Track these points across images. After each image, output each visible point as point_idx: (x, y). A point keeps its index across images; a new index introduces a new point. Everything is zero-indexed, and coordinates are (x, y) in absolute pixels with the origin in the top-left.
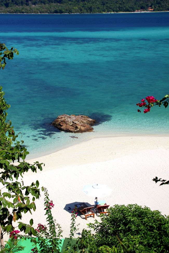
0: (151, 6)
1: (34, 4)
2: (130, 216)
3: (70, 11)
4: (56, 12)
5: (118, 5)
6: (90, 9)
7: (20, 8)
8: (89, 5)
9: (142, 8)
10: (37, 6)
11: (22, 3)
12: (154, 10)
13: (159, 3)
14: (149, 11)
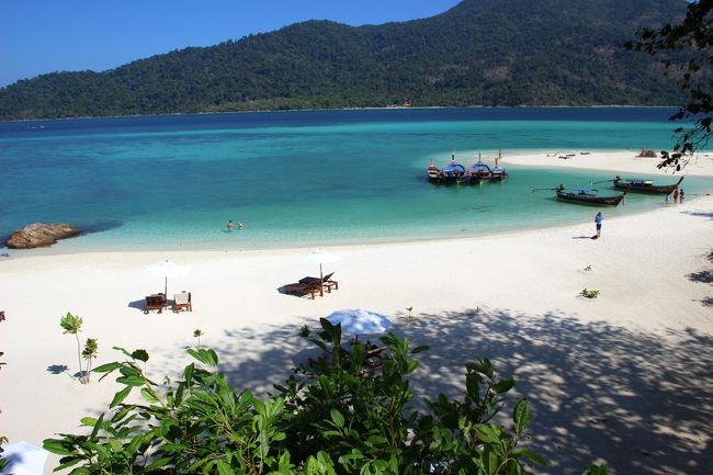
0: (408, 101)
1: (254, 100)
3: (300, 107)
4: (281, 108)
5: (364, 99)
6: (327, 104)
7: (232, 105)
8: (325, 99)
9: (396, 103)
10: (257, 102)
11: (237, 99)
12: (411, 106)
13: (418, 97)
14: (406, 106)
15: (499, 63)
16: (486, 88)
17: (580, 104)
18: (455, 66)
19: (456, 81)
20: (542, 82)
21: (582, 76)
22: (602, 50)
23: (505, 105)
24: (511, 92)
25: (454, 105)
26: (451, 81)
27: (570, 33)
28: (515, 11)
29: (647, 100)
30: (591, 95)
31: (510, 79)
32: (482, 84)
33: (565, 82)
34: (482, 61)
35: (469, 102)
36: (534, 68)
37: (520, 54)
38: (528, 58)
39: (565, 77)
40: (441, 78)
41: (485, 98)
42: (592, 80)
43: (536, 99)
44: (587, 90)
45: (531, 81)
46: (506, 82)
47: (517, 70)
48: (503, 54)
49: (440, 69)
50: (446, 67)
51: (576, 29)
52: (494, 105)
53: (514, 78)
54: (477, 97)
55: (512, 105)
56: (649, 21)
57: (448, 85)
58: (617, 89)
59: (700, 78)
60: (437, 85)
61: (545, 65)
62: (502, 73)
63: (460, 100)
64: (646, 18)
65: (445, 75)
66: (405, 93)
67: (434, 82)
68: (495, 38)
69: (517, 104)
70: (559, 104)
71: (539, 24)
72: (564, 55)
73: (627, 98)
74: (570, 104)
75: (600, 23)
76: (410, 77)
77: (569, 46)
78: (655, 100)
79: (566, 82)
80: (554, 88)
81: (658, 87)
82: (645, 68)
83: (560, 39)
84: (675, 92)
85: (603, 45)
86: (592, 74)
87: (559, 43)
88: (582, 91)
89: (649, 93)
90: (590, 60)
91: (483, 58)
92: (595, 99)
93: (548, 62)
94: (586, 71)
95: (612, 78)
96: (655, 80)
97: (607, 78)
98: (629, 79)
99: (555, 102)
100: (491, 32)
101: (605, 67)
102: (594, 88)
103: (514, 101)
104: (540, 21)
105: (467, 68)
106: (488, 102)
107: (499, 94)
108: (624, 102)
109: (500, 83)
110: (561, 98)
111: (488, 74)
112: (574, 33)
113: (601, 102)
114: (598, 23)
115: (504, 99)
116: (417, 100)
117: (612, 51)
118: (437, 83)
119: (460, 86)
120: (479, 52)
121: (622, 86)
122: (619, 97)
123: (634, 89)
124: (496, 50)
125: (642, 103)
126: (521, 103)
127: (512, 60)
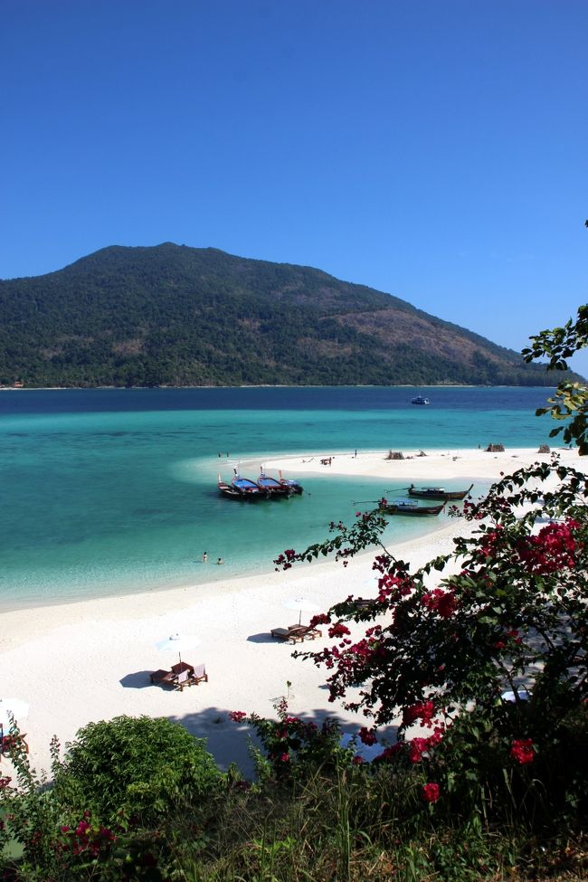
0: (19, 380)
2: (122, 735)
9: (4, 383)
12: (24, 387)
13: (32, 376)
14: (17, 387)
15: (130, 335)
16: (118, 364)
17: (228, 384)
18: (75, 338)
19: (79, 356)
20: (183, 358)
21: (227, 352)
22: (247, 322)
23: (142, 385)
24: (148, 369)
25: (80, 385)
26: (72, 355)
27: (211, 302)
28: (145, 274)
29: (299, 379)
30: (240, 373)
31: (145, 354)
32: (111, 360)
33: (210, 360)
34: (110, 332)
35: (97, 381)
36: (172, 342)
37: (154, 324)
38: (164, 330)
39: (209, 353)
40: (59, 352)
41: (116, 377)
42: (239, 356)
43: (177, 378)
44: (235, 368)
45: (172, 357)
46: (141, 357)
47: (152, 343)
48: (133, 324)
49: (58, 340)
50: (64, 338)
51: (217, 297)
52: (129, 385)
53: (150, 353)
54: (108, 376)
55: (151, 385)
56: (293, 292)
57: (68, 360)
58: (266, 366)
59: (351, 356)
60: (55, 360)
61: (184, 339)
62: (134, 347)
63: (86, 379)
64: (290, 288)
65: (64, 348)
66: (14, 370)
67: (51, 355)
68: (123, 304)
69: (156, 384)
70: (204, 384)
71: (174, 291)
72: (205, 328)
73: (278, 376)
74: (217, 384)
75: (242, 292)
76: (19, 350)
77: (210, 318)
78: (308, 379)
79: (210, 358)
80: (198, 365)
81: (309, 364)
82: (294, 343)
83: (200, 308)
84: (327, 371)
85: (248, 317)
86: (239, 350)
87: (198, 312)
88: (230, 369)
89: (300, 371)
90: (235, 333)
91: (109, 328)
92: (244, 379)
93: (188, 335)
94: (232, 345)
95: (260, 354)
96: (306, 357)
97: (255, 354)
98: (279, 356)
99: (199, 382)
100: (118, 297)
101: (251, 341)
102: (242, 366)
103: (152, 381)
104: (176, 286)
105: (91, 340)
106: (121, 382)
107: (134, 373)
108: (275, 382)
109: (134, 359)
110: (206, 377)
111: (118, 348)
112: (214, 303)
113: (250, 381)
114: (239, 292)
115: (139, 377)
116: (31, 377)
117: (258, 324)
118: (54, 357)
119: (85, 362)
120: (104, 321)
121: (272, 364)
122: (271, 376)
123: (285, 367)
124: (126, 319)
125: (294, 382)
126: (161, 383)
127: (145, 332)
